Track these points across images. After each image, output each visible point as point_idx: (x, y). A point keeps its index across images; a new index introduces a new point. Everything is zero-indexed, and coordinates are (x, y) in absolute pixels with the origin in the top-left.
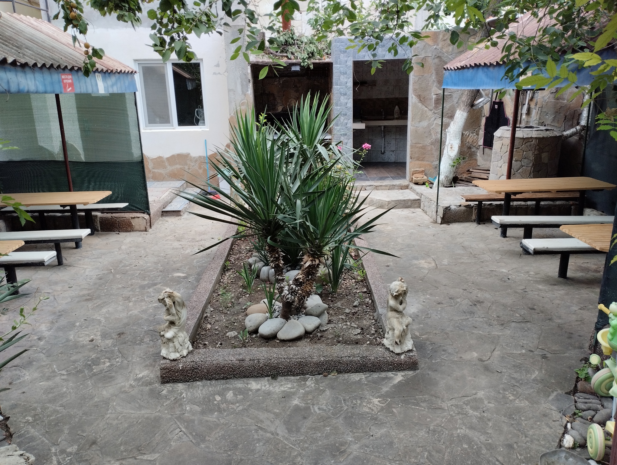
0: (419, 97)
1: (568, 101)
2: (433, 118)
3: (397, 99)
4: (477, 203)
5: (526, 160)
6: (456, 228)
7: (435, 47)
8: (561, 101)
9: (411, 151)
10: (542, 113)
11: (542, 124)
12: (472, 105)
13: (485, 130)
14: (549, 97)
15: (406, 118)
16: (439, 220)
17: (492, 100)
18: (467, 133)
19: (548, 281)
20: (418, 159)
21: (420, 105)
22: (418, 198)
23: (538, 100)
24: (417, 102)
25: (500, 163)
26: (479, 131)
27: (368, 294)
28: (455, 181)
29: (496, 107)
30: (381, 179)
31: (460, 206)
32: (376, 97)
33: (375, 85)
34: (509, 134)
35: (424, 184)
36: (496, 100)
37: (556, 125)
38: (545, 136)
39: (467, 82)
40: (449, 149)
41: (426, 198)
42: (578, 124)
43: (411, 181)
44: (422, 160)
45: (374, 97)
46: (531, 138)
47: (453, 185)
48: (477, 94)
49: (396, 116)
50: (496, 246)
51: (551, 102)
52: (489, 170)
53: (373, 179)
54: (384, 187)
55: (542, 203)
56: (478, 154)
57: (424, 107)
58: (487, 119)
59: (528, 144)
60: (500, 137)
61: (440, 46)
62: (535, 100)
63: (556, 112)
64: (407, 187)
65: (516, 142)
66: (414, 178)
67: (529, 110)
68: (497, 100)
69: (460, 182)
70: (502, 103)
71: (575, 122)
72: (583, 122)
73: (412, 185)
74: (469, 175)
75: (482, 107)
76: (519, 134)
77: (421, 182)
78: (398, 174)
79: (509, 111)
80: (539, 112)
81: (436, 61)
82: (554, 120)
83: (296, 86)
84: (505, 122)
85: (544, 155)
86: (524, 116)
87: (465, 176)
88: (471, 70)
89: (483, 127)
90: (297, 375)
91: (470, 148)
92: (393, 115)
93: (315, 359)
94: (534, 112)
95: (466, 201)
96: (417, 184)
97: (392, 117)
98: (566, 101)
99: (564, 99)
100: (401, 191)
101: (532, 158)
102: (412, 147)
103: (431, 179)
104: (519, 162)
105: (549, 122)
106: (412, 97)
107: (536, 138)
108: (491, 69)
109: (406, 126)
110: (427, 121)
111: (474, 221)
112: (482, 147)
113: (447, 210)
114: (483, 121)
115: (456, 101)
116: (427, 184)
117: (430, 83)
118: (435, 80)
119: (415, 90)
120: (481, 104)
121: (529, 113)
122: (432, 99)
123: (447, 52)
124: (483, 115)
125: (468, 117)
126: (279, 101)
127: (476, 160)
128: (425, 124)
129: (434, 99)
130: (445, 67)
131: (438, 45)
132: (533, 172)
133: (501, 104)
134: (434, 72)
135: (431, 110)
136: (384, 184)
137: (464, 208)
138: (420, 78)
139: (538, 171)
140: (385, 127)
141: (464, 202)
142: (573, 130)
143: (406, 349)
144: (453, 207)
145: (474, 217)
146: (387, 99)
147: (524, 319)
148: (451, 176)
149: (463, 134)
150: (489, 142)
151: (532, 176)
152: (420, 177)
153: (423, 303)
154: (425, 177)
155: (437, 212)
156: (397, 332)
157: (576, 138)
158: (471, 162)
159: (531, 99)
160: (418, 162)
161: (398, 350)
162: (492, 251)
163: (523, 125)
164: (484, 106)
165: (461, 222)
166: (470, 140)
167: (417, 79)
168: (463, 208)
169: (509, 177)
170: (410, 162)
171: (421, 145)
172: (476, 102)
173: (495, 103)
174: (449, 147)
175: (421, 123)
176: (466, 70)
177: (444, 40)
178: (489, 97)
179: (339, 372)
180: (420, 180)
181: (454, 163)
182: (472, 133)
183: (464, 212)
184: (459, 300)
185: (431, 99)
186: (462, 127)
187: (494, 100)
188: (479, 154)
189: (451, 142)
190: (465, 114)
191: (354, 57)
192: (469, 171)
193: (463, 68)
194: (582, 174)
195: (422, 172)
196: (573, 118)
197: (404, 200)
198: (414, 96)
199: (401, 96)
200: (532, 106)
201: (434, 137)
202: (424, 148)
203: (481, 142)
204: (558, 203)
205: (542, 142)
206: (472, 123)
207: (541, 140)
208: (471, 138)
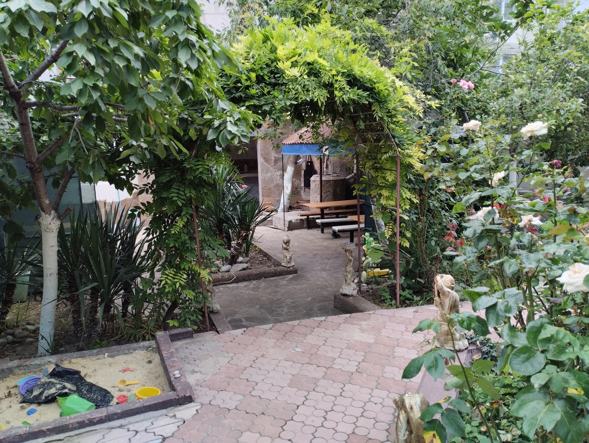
0: (264, 158)
2: (274, 171)
3: (245, 160)
4: (306, 217)
5: (329, 193)
6: (296, 232)
8: (342, 160)
9: (262, 192)
10: (334, 167)
11: (335, 173)
12: (296, 163)
15: (257, 172)
16: (286, 229)
17: (306, 160)
18: (294, 180)
20: (267, 197)
21: (265, 163)
23: (331, 161)
24: (264, 161)
25: (316, 195)
26: (300, 178)
27: (264, 256)
28: (291, 208)
29: (309, 164)
31: (297, 219)
34: (318, 179)
37: (342, 173)
38: (337, 179)
39: (295, 151)
40: (286, 189)
41: (276, 218)
42: (353, 172)
44: (270, 197)
46: (330, 180)
47: (290, 211)
48: (298, 157)
49: (245, 171)
50: (320, 237)
51: (338, 160)
52: (309, 201)
57: (268, 165)
58: (305, 171)
59: (330, 183)
60: (313, 181)
62: (329, 160)
63: (341, 166)
65: (323, 183)
66: (266, 208)
67: (327, 165)
68: (309, 160)
69: (293, 209)
71: (351, 171)
72: (355, 172)
74: (298, 205)
75: (302, 164)
76: (324, 178)
77: (271, 210)
79: (317, 166)
82: (340, 171)
84: (315, 173)
85: (338, 189)
86: (325, 169)
87: (296, 205)
88: (298, 145)
89: (303, 176)
91: (297, 188)
94: (330, 167)
95: (301, 216)
96: (268, 211)
97: (243, 172)
98: (345, 161)
101: (332, 191)
102: (263, 189)
103: (276, 208)
104: (325, 194)
105: (338, 172)
106: (260, 159)
107: (332, 180)
108: (309, 145)
109: (257, 178)
110: (270, 173)
111: (306, 228)
112: (303, 188)
113: (290, 222)
114: (303, 172)
117: (270, 151)
119: (262, 155)
121: (327, 167)
124: (302, 169)
125: (294, 170)
127: (301, 196)
128: (269, 175)
130: (282, 143)
132: (333, 198)
133: (311, 162)
135: (272, 166)
138: (264, 148)
141: (299, 217)
142: (351, 175)
144: (293, 221)
145: (305, 226)
146: (238, 160)
148: (288, 206)
149: (292, 181)
150: (307, 185)
154: (273, 207)
155: (285, 224)
156: (288, 258)
157: (352, 180)
158: (298, 197)
162: (318, 239)
163: (325, 174)
165: (299, 229)
166: (296, 184)
167: (262, 148)
168: (299, 221)
169: (321, 201)
170: (263, 199)
171: (268, 188)
172: (298, 162)
173: (308, 162)
175: (267, 174)
178: (304, 159)
179: (265, 278)
180: (270, 208)
181: (289, 197)
182: (297, 180)
183: (300, 223)
185: (272, 160)
186: (291, 176)
188: (302, 192)
189: (286, 185)
190: (293, 168)
192: (297, 202)
193: (293, 144)
195: (270, 204)
196: (350, 169)
200: (329, 163)
201: (275, 182)
202: (270, 189)
203: (303, 185)
205: (336, 183)
206: (296, 174)
207: (335, 181)
208: (297, 182)
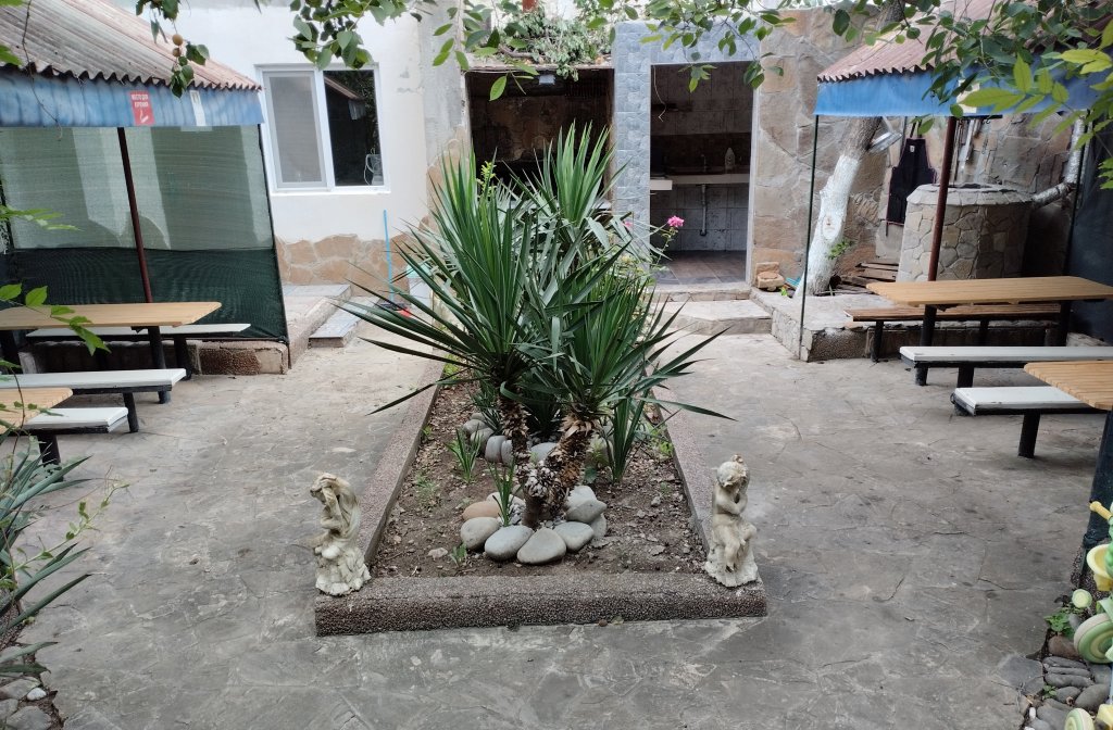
0: (771, 131)
1: (1043, 138)
2: (797, 170)
3: (730, 135)
4: (874, 323)
5: (965, 246)
6: (835, 368)
7: (802, 39)
8: (1031, 138)
9: (756, 231)
10: (996, 159)
11: (996, 180)
12: (868, 146)
13: (891, 191)
14: (1010, 131)
15: (747, 171)
16: (805, 355)
17: (904, 136)
18: (857, 197)
19: (1001, 462)
20: (768, 245)
21: (773, 145)
22: (766, 314)
23: (990, 137)
24: (767, 140)
25: (918, 251)
26: (879, 193)
27: (677, 484)
28: (834, 284)
29: (912, 148)
30: (701, 280)
31: (843, 329)
32: (693, 132)
33: (690, 110)
34: (934, 199)
35: (778, 290)
36: (911, 136)
37: (1021, 182)
38: (1001, 202)
39: (858, 103)
40: (825, 226)
41: (782, 315)
42: (1061, 180)
43: (755, 285)
44: (775, 247)
45: (690, 132)
46: (975, 205)
47: (831, 292)
48: (877, 125)
49: (727, 167)
50: (907, 401)
51: (1013, 139)
52: (897, 265)
53: (686, 282)
54: (706, 296)
55: (992, 324)
56: (877, 235)
57: (779, 150)
58: (895, 171)
59: (971, 216)
60: (917, 205)
61: (811, 37)
62: (983, 136)
63: (1022, 159)
64: (746, 296)
65: (948, 213)
66: (760, 280)
67: (972, 154)
68: (915, 137)
69: (844, 286)
70: (924, 141)
71: (1056, 177)
72: (1071, 178)
73: (756, 292)
74: (860, 273)
75: (887, 149)
76: (953, 198)
77: (774, 287)
78: (731, 272)
79: (936, 158)
80: (991, 158)
81: (804, 64)
82: (1017, 173)
83: (546, 113)
84: (928, 178)
85: (999, 238)
86: (963, 167)
87: (852, 275)
88: (868, 82)
89: (886, 186)
90: (554, 622)
91: (862, 224)
92: (723, 165)
93: (585, 596)
94: (981, 159)
95: (855, 320)
96: (765, 289)
97: (720, 169)
98: (1039, 139)
99: (1036, 135)
100: (736, 302)
101: (976, 242)
102: (757, 222)
103: (790, 281)
104: (951, 251)
105: (1008, 177)
106: (759, 132)
107: (983, 206)
108: (905, 79)
109: (746, 186)
110: (785, 174)
111: (869, 356)
112: (884, 222)
113: (819, 335)
114: (888, 175)
115: (838, 137)
116: (783, 290)
117: (792, 105)
118: (801, 99)
119: (763, 119)
120: (885, 145)
121: (971, 160)
122: (795, 135)
123: (824, 49)
124: (888, 164)
125: (860, 167)
126: (516, 140)
127: (874, 246)
128: (781, 180)
129: (798, 136)
130: (821, 76)
131: (807, 36)
132: (977, 267)
133: (920, 144)
134: (799, 86)
135: (793, 156)
136: (705, 290)
137: (850, 333)
138: (773, 97)
139: (987, 267)
140: (708, 186)
141: (850, 323)
142: (1052, 191)
143: (745, 580)
144: (830, 332)
145: (867, 349)
146: (712, 135)
147: (957, 529)
148: (828, 276)
149: (850, 200)
150: (897, 214)
151: (974, 274)
152: (770, 278)
153: (776, 502)
154: (780, 278)
155: (801, 340)
156: (729, 551)
157: (1056, 205)
158: (864, 250)
159: (977, 135)
160: (766, 250)
161: (730, 581)
162: (900, 409)
163: (961, 182)
164: (891, 148)
165: (845, 358)
166: (862, 209)
167: (767, 98)
168: (848, 333)
169: (933, 276)
170: (754, 251)
171: (773, 219)
172: (876, 141)
173: (910, 142)
174: (825, 222)
175: (774, 180)
176: (859, 82)
177: (819, 27)
178: (899, 132)
179: (627, 618)
180: (772, 283)
181: (833, 251)
182: (867, 197)
183: (851, 340)
184: (839, 496)
185: (793, 135)
186: (848, 186)
187: (908, 136)
188: (879, 235)
189: (829, 214)
190: (855, 163)
191: (653, 59)
192: (859, 266)
193: (853, 77)
194: (1066, 272)
195: (775, 268)
196: (1052, 170)
197: (742, 320)
198: (761, 130)
199: (737, 131)
200: (979, 147)
201: (797, 205)
202: (778, 224)
203: (883, 213)
204: (1021, 323)
205: (995, 214)
206: (866, 178)
207: (992, 209)
208: (865, 205)
